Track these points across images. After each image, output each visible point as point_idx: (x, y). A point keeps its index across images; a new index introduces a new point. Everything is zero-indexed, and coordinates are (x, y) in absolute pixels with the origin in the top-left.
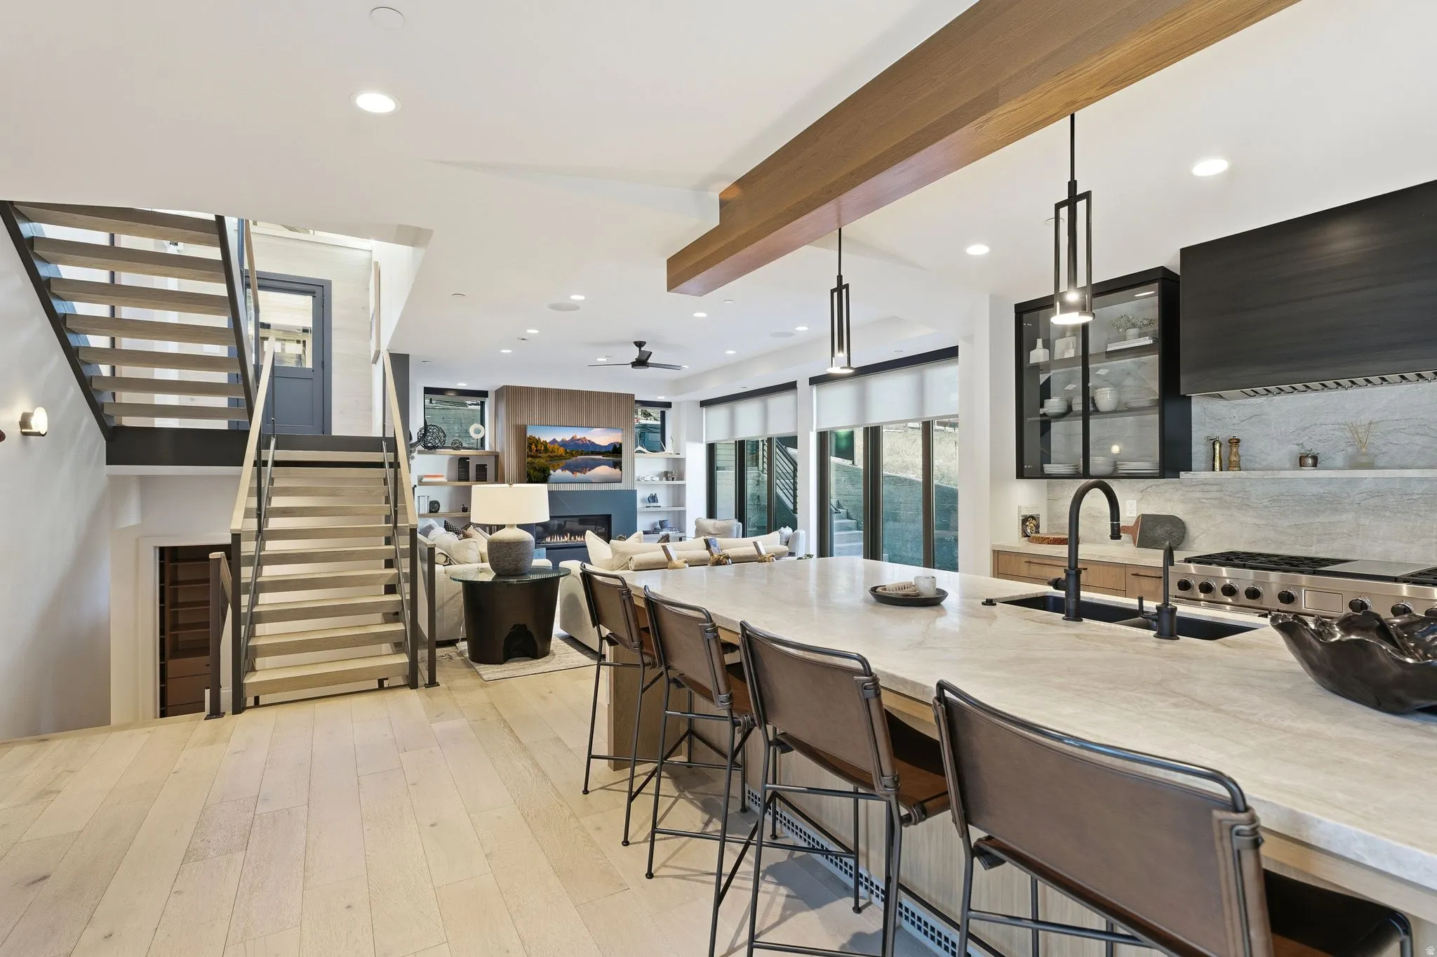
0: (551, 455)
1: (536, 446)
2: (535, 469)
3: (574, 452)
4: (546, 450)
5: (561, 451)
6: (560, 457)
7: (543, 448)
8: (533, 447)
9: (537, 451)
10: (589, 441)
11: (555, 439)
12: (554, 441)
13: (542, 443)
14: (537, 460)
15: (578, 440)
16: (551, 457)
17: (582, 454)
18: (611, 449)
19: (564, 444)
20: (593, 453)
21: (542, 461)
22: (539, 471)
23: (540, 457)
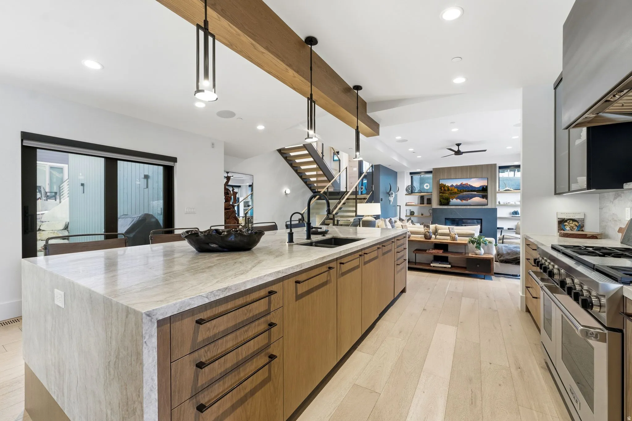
0: (451, 192)
1: (444, 188)
2: (443, 199)
3: (462, 191)
4: (448, 190)
5: (456, 190)
6: (455, 193)
7: (447, 189)
8: (443, 188)
9: (444, 190)
10: (469, 185)
11: (452, 185)
12: (452, 186)
13: (446, 187)
14: (444, 195)
15: (464, 185)
16: (451, 193)
17: (466, 192)
18: (481, 189)
19: (457, 187)
20: (472, 191)
21: (446, 195)
22: (445, 199)
23: (446, 193)
